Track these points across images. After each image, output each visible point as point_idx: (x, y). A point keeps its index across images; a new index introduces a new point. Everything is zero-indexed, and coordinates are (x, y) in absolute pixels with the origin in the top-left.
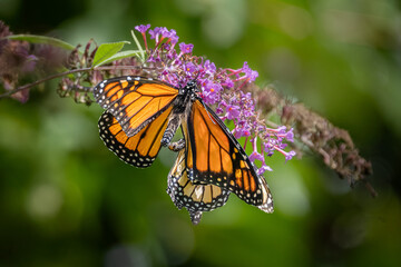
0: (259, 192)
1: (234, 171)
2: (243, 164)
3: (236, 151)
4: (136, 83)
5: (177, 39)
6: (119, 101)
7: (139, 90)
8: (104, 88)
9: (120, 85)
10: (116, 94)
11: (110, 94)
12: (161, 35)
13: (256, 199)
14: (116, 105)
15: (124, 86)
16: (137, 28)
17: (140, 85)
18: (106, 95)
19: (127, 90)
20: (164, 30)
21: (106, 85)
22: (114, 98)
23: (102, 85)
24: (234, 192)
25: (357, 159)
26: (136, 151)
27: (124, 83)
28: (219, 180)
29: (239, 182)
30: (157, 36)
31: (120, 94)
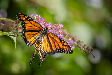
0: (71, 50)
1: (63, 47)
2: (65, 44)
10: (23, 18)
14: (22, 21)
16: (30, 15)
19: (26, 19)
21: (20, 14)
24: (64, 53)
29: (65, 50)
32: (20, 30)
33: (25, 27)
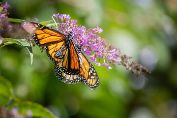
5: (70, 18)
12: (63, 17)
16: (54, 15)
20: (65, 15)
25: (139, 66)
33: (39, 40)
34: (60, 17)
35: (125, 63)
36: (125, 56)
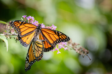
1: (59, 37)
2: (60, 34)
3: (57, 32)
4: (24, 23)
5: (34, 19)
6: (18, 27)
7: (25, 25)
8: (13, 23)
9: (19, 23)
10: (17, 25)
11: (15, 25)
13: (68, 39)
14: (17, 28)
15: (20, 23)
17: (25, 23)
18: (14, 24)
19: (21, 24)
21: (14, 22)
22: (17, 26)
23: (13, 22)
24: (63, 42)
25: (85, 50)
26: (26, 43)
27: (20, 22)
28: (57, 41)
29: (62, 39)
30: (29, 19)
31: (19, 25)
32: (14, 32)
34: (27, 18)
35: (75, 48)
36: (74, 43)
